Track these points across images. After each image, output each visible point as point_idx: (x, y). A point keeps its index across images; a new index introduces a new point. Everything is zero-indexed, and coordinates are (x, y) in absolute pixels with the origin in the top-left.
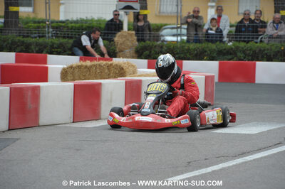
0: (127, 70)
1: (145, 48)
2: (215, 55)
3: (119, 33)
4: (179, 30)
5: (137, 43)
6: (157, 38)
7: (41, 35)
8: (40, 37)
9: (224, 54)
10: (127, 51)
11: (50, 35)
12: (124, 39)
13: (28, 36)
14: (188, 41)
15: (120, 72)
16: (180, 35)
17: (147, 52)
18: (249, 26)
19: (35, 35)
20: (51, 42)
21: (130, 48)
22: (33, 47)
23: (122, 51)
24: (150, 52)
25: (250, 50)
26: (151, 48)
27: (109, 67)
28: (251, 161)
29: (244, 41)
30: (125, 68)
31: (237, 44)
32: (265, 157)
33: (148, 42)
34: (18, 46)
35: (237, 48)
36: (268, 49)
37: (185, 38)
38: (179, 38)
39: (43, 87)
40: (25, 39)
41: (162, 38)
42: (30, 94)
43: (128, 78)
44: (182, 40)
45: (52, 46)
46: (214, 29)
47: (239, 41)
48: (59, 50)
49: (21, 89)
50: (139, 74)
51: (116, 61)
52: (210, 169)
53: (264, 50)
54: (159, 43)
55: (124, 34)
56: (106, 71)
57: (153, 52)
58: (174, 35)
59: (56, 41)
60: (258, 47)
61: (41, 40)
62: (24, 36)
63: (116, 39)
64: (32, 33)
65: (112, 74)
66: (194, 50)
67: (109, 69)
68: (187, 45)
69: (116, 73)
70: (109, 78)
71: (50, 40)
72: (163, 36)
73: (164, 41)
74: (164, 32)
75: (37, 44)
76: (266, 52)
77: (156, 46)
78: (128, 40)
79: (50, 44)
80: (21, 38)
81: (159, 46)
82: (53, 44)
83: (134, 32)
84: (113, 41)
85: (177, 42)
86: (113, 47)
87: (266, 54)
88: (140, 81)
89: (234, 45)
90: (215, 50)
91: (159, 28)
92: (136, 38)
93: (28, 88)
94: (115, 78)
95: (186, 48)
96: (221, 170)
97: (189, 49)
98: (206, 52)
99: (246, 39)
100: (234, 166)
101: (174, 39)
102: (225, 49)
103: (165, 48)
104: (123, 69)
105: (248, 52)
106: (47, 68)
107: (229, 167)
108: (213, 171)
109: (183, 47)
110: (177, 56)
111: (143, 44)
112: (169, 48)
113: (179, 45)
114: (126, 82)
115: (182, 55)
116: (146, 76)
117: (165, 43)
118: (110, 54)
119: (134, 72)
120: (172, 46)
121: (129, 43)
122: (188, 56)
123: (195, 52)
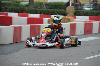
0: (71, 20)
1: (77, 12)
3: (68, 7)
4: (90, 6)
5: (74, 10)
6: (82, 9)
7: (41, 7)
8: (41, 8)
10: (71, 13)
11: (44, 7)
12: (69, 9)
13: (37, 8)
14: (93, 10)
15: (69, 21)
16: (90, 8)
17: (78, 14)
19: (39, 8)
20: (45, 10)
21: (72, 12)
22: (38, 12)
23: (68, 13)
24: (79, 14)
26: (80, 12)
27: (65, 19)
30: (70, 19)
33: (78, 10)
34: (33, 11)
37: (92, 9)
39: (42, 25)
40: (36, 9)
41: (84, 9)
42: (37, 28)
43: (71, 23)
45: (45, 12)
48: (47, 13)
49: (34, 26)
50: (75, 21)
51: (66, 17)
54: (82, 10)
55: (70, 7)
56: (63, 20)
57: (80, 14)
59: (46, 10)
61: (41, 9)
62: (35, 8)
63: (67, 9)
64: (38, 7)
65: (65, 21)
67: (64, 20)
68: (93, 11)
69: (67, 21)
70: (64, 23)
71: (44, 9)
72: (84, 8)
73: (84, 10)
75: (40, 11)
77: (81, 12)
78: (71, 9)
79: (44, 11)
80: (34, 9)
81: (82, 11)
82: (45, 11)
84: (66, 10)
85: (89, 10)
86: (66, 12)
88: (75, 24)
92: (74, 8)
93: (36, 26)
95: (92, 12)
97: (93, 13)
98: (99, 13)
101: (88, 9)
103: (85, 12)
104: (69, 19)
106: (43, 19)
109: (91, 12)
110: (89, 15)
111: (77, 11)
112: (86, 12)
113: (90, 11)
114: (70, 24)
115: (91, 15)
116: (77, 22)
117: (85, 10)
118: (65, 14)
119: (73, 21)
120: (87, 11)
121: (71, 11)
122: (93, 15)
123: (96, 14)
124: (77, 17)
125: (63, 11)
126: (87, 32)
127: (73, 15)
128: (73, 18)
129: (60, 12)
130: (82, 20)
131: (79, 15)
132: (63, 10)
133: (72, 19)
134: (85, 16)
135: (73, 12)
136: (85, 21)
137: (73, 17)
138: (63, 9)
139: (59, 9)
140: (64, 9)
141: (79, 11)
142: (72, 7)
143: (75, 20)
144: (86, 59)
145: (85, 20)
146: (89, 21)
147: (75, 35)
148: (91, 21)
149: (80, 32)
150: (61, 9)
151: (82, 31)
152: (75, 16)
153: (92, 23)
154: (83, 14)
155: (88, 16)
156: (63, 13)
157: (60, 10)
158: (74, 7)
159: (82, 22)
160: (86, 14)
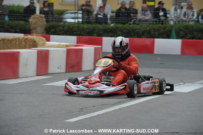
0: (39, 43)
1: (52, 27)
2: (101, 33)
3: (33, 16)
4: (76, 14)
5: (46, 23)
6: (61, 20)
9: (108, 32)
10: (38, 29)
12: (36, 20)
14: (83, 22)
15: (34, 44)
16: (77, 18)
17: (53, 30)
18: (125, 13)
21: (41, 27)
23: (34, 29)
24: (56, 30)
25: (126, 29)
26: (56, 27)
27: (26, 40)
29: (122, 23)
30: (37, 41)
31: (117, 25)
33: (54, 23)
35: (117, 28)
36: (138, 29)
37: (80, 20)
38: (76, 20)
41: (64, 20)
43: (39, 48)
44: (79, 22)
46: (102, 14)
47: (119, 23)
50: (47, 45)
51: (29, 37)
52: (96, 114)
53: (136, 30)
54: (62, 23)
55: (37, 17)
57: (57, 30)
58: (73, 18)
60: (131, 27)
63: (30, 20)
65: (27, 46)
66: (87, 29)
67: (25, 42)
68: (82, 25)
69: (30, 45)
70: (25, 48)
72: (65, 18)
73: (65, 22)
76: (137, 31)
77: (59, 26)
78: (39, 21)
81: (62, 25)
83: (43, 15)
84: (28, 21)
85: (75, 23)
86: (28, 26)
87: (137, 32)
88: (48, 51)
89: (115, 26)
90: (101, 29)
91: (62, 13)
92: (45, 19)
94: (30, 48)
95: (81, 27)
96: (104, 114)
97: (83, 28)
98: (95, 30)
100: (113, 111)
101: (73, 21)
102: (108, 29)
103: (66, 27)
104: (35, 42)
105: (124, 31)
109: (79, 27)
110: (75, 33)
111: (50, 24)
112: (69, 27)
113: (76, 25)
114: (38, 51)
115: (79, 33)
116: (51, 47)
117: (66, 24)
118: (27, 31)
119: (44, 44)
120: (71, 26)
121: (40, 24)
122: (83, 33)
123: (88, 31)
124: (52, 36)
125: (22, 25)
126: (72, 67)
127: (43, 33)
128: (44, 39)
129: (17, 26)
130: (62, 44)
131: (55, 33)
132: (22, 23)
133: (40, 41)
134: (66, 35)
135: (44, 27)
136: (67, 46)
137: (44, 37)
138: (22, 20)
139: (15, 20)
140: (24, 20)
141: (55, 25)
142: (42, 17)
143: (48, 42)
144: (69, 122)
145: (68, 44)
146: (76, 46)
147: (47, 74)
148: (78, 45)
149: (58, 68)
150: (17, 20)
151: (60, 66)
152: (48, 35)
153: (81, 50)
154: (63, 32)
155: (73, 35)
156: (22, 28)
157: (16, 22)
159: (61, 47)
160: (69, 30)
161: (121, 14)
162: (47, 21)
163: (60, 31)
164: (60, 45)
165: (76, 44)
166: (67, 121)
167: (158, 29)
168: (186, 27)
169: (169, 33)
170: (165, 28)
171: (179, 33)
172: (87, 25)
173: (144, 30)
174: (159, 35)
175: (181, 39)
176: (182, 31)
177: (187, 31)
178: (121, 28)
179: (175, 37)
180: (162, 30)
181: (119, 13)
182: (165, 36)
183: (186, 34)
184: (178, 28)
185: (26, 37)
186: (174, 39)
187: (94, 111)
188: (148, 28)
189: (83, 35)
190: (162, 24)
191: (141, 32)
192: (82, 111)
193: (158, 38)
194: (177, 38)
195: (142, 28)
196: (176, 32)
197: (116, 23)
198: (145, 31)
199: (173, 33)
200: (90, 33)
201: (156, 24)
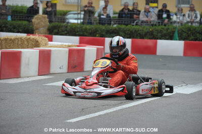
0: (41, 43)
1: (54, 28)
2: (104, 33)
4: (79, 15)
5: (48, 24)
6: (64, 20)
9: (111, 33)
10: (41, 29)
12: (39, 21)
15: (36, 44)
16: (80, 19)
17: (56, 31)
18: (128, 14)
21: (43, 27)
23: (37, 29)
24: (58, 30)
25: (129, 30)
26: (59, 27)
27: (28, 40)
28: (126, 108)
29: (125, 24)
30: (39, 41)
31: (120, 26)
32: (136, 106)
33: (57, 23)
35: (120, 29)
36: (141, 30)
38: (79, 21)
41: (67, 21)
43: (42, 48)
44: (81, 22)
46: (105, 14)
47: (121, 24)
50: (49, 45)
51: (32, 36)
52: (97, 114)
53: (138, 31)
54: (65, 24)
55: (40, 17)
56: (26, 43)
57: (60, 30)
58: (76, 19)
60: (134, 28)
63: (33, 20)
65: (29, 46)
66: (90, 30)
67: (28, 42)
69: (33, 45)
70: (28, 48)
72: (68, 19)
73: (68, 23)
74: (69, 16)
76: (139, 32)
77: (62, 26)
78: (42, 21)
81: (65, 26)
83: (46, 16)
84: (31, 21)
85: (78, 24)
86: (31, 26)
87: (139, 34)
88: (50, 51)
89: (117, 27)
90: (104, 30)
91: (65, 14)
92: (47, 20)
94: (32, 48)
95: (84, 28)
96: (105, 114)
97: (86, 29)
98: (97, 31)
99: (126, 23)
100: (114, 111)
101: (75, 21)
102: (111, 30)
103: (69, 28)
104: (37, 42)
105: (127, 32)
107: (111, 112)
108: (99, 115)
109: (82, 27)
110: (77, 33)
111: (53, 24)
112: (71, 27)
113: (79, 26)
114: (40, 51)
115: (81, 33)
116: (54, 47)
117: (69, 24)
118: (30, 31)
119: (46, 45)
120: (74, 26)
121: (43, 24)
122: (85, 33)
123: (90, 31)
124: (54, 37)
125: (25, 25)
126: (74, 68)
127: (46, 33)
128: (46, 39)
129: (19, 26)
130: (65, 44)
131: (57, 34)
132: (25, 23)
133: (43, 41)
134: (69, 35)
135: (47, 27)
136: (69, 46)
137: (46, 37)
138: (25, 20)
139: (18, 20)
140: (28, 20)
141: (57, 26)
142: (44, 18)
143: (50, 43)
145: (70, 44)
146: (78, 46)
147: (49, 74)
148: (81, 45)
149: (60, 68)
150: (20, 20)
151: (62, 66)
152: (50, 36)
153: (84, 50)
154: (66, 32)
155: (75, 35)
156: (25, 28)
157: (20, 22)
158: (48, 17)
159: (64, 47)
160: (71, 31)
161: (124, 15)
162: (50, 22)
163: (63, 31)
164: (63, 45)
165: (78, 44)
166: (68, 121)
167: (161, 31)
168: (189, 29)
169: (171, 35)
170: (168, 29)
171: (181, 34)
172: (89, 25)
173: (146, 31)
174: (162, 36)
175: (183, 40)
176: (186, 32)
177: (189, 32)
178: (123, 29)
179: (178, 38)
180: (165, 32)
181: (122, 14)
182: (167, 37)
183: (188, 36)
184: (181, 29)
185: (28, 37)
186: (176, 40)
187: (96, 112)
188: (151, 30)
189: (86, 36)
190: (165, 25)
191: (144, 34)
192: (83, 112)
193: (161, 39)
194: (180, 40)
195: (145, 30)
196: (178, 34)
197: (119, 24)
198: (148, 32)
199: (176, 34)
200: (93, 33)
201: (159, 25)
